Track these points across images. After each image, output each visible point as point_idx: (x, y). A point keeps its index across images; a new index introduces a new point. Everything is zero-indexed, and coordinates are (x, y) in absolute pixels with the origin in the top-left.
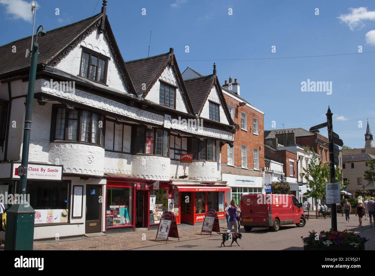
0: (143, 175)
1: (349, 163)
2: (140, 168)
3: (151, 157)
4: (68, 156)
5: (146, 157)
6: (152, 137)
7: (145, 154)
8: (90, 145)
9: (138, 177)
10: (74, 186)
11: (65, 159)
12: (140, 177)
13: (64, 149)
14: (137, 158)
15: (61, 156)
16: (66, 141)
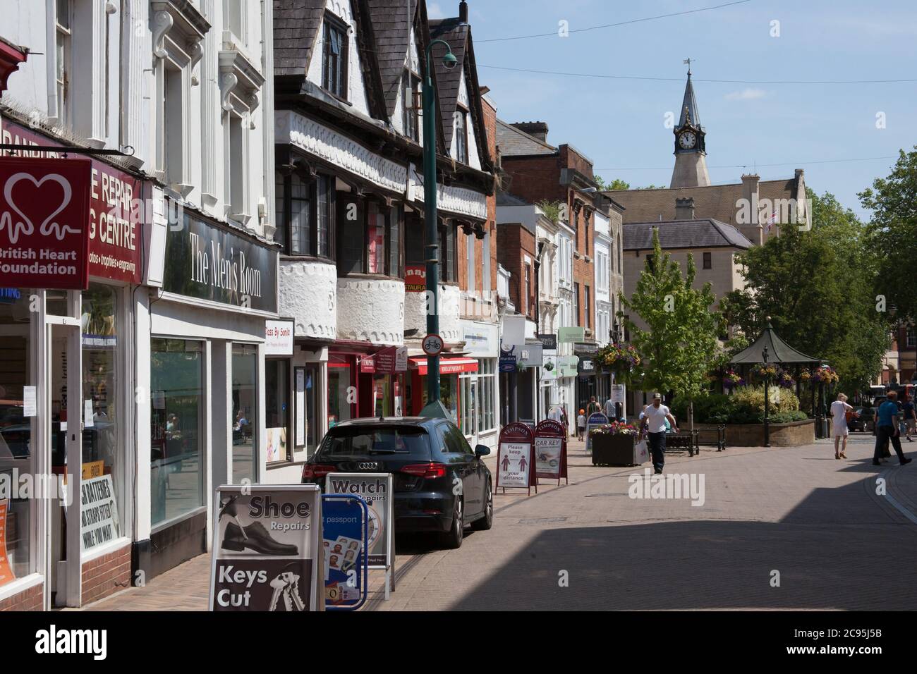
0: (364, 333)
1: (638, 256)
2: (359, 312)
3: (381, 282)
4: (298, 295)
5: (372, 282)
6: (381, 227)
7: (369, 275)
8: (330, 264)
9: (352, 338)
10: (296, 368)
11: (293, 302)
12: (358, 338)
13: (289, 276)
14: (350, 287)
15: (285, 294)
16: (291, 257)
